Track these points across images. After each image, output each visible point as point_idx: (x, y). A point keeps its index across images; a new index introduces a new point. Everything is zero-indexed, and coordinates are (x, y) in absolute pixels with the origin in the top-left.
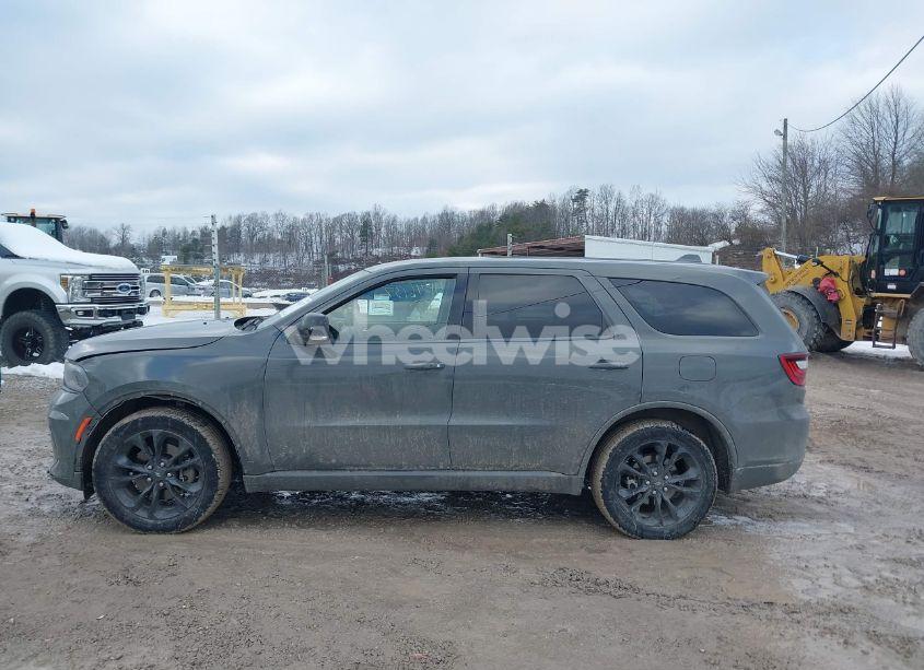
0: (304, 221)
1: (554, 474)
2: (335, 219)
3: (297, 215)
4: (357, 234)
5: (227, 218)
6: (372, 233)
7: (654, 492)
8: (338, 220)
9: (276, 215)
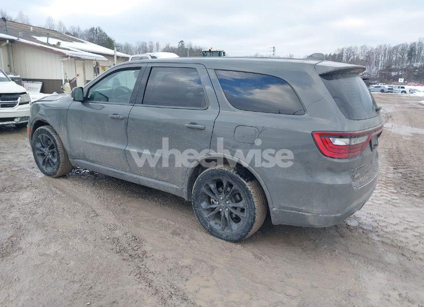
0: (377, 49)
1: (175, 186)
2: (395, 47)
3: (373, 47)
4: (406, 55)
5: (337, 50)
6: (415, 54)
7: (221, 210)
8: (396, 48)
9: (362, 47)
